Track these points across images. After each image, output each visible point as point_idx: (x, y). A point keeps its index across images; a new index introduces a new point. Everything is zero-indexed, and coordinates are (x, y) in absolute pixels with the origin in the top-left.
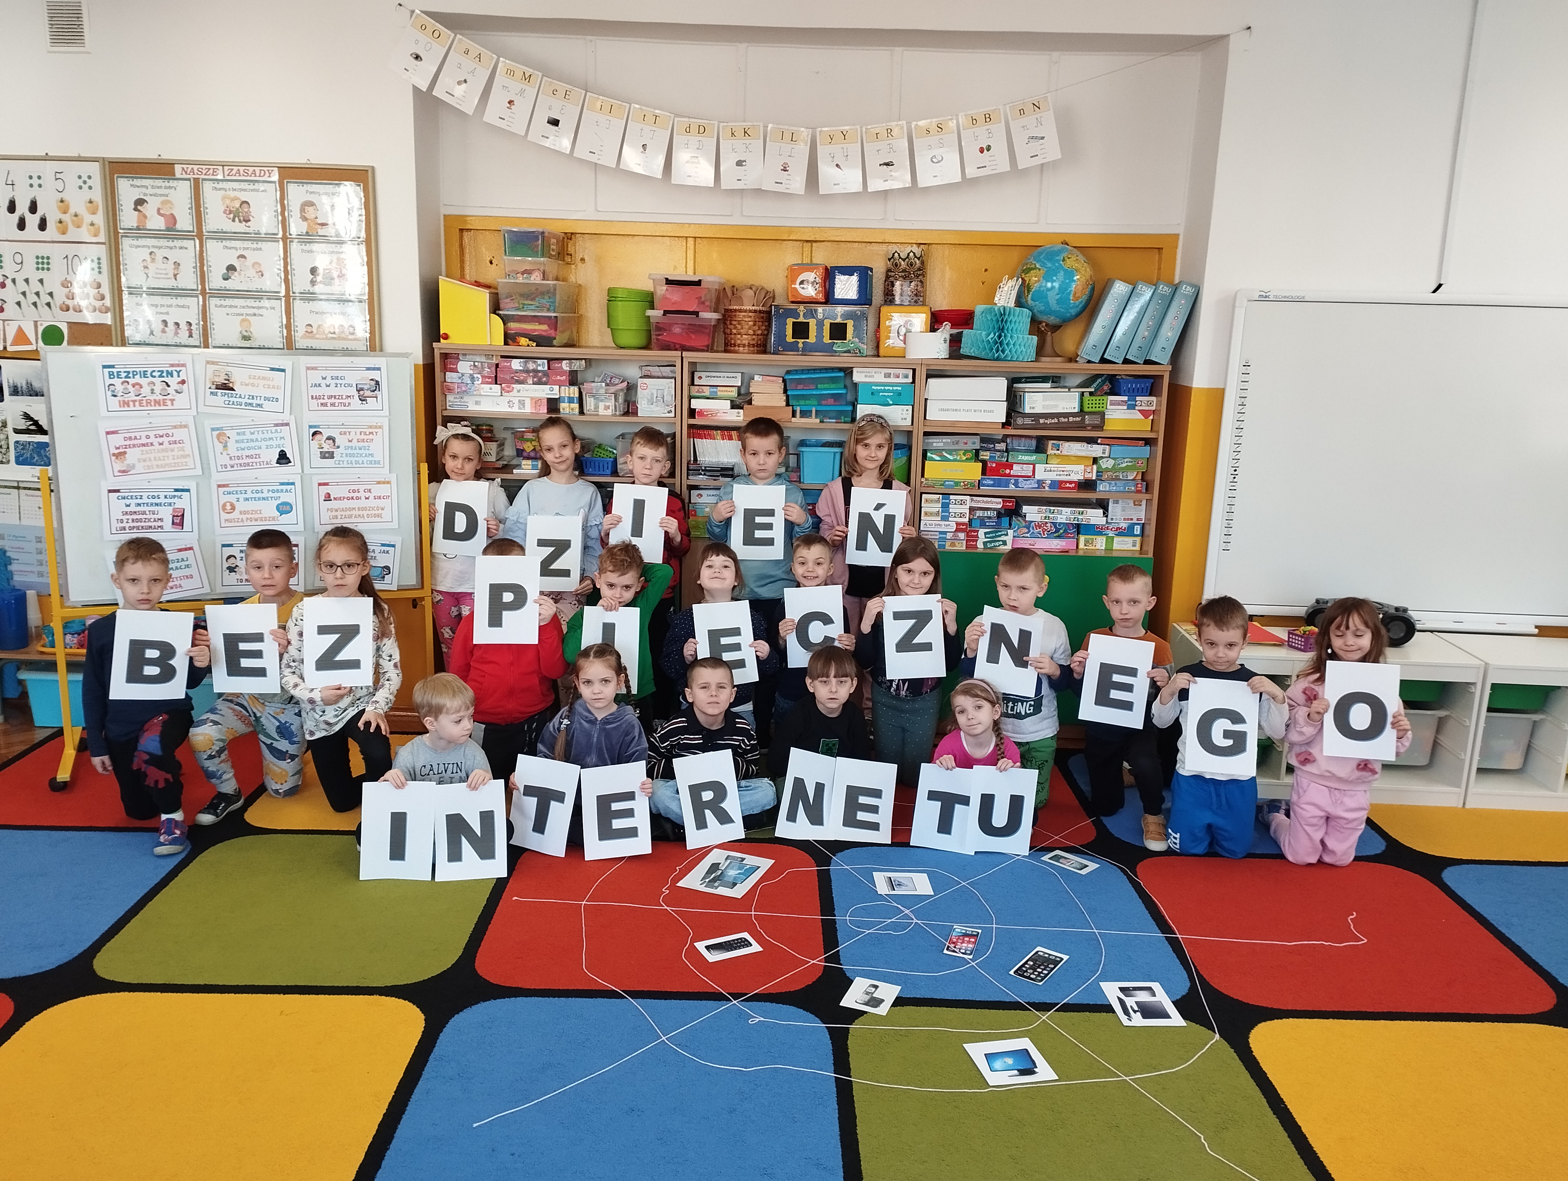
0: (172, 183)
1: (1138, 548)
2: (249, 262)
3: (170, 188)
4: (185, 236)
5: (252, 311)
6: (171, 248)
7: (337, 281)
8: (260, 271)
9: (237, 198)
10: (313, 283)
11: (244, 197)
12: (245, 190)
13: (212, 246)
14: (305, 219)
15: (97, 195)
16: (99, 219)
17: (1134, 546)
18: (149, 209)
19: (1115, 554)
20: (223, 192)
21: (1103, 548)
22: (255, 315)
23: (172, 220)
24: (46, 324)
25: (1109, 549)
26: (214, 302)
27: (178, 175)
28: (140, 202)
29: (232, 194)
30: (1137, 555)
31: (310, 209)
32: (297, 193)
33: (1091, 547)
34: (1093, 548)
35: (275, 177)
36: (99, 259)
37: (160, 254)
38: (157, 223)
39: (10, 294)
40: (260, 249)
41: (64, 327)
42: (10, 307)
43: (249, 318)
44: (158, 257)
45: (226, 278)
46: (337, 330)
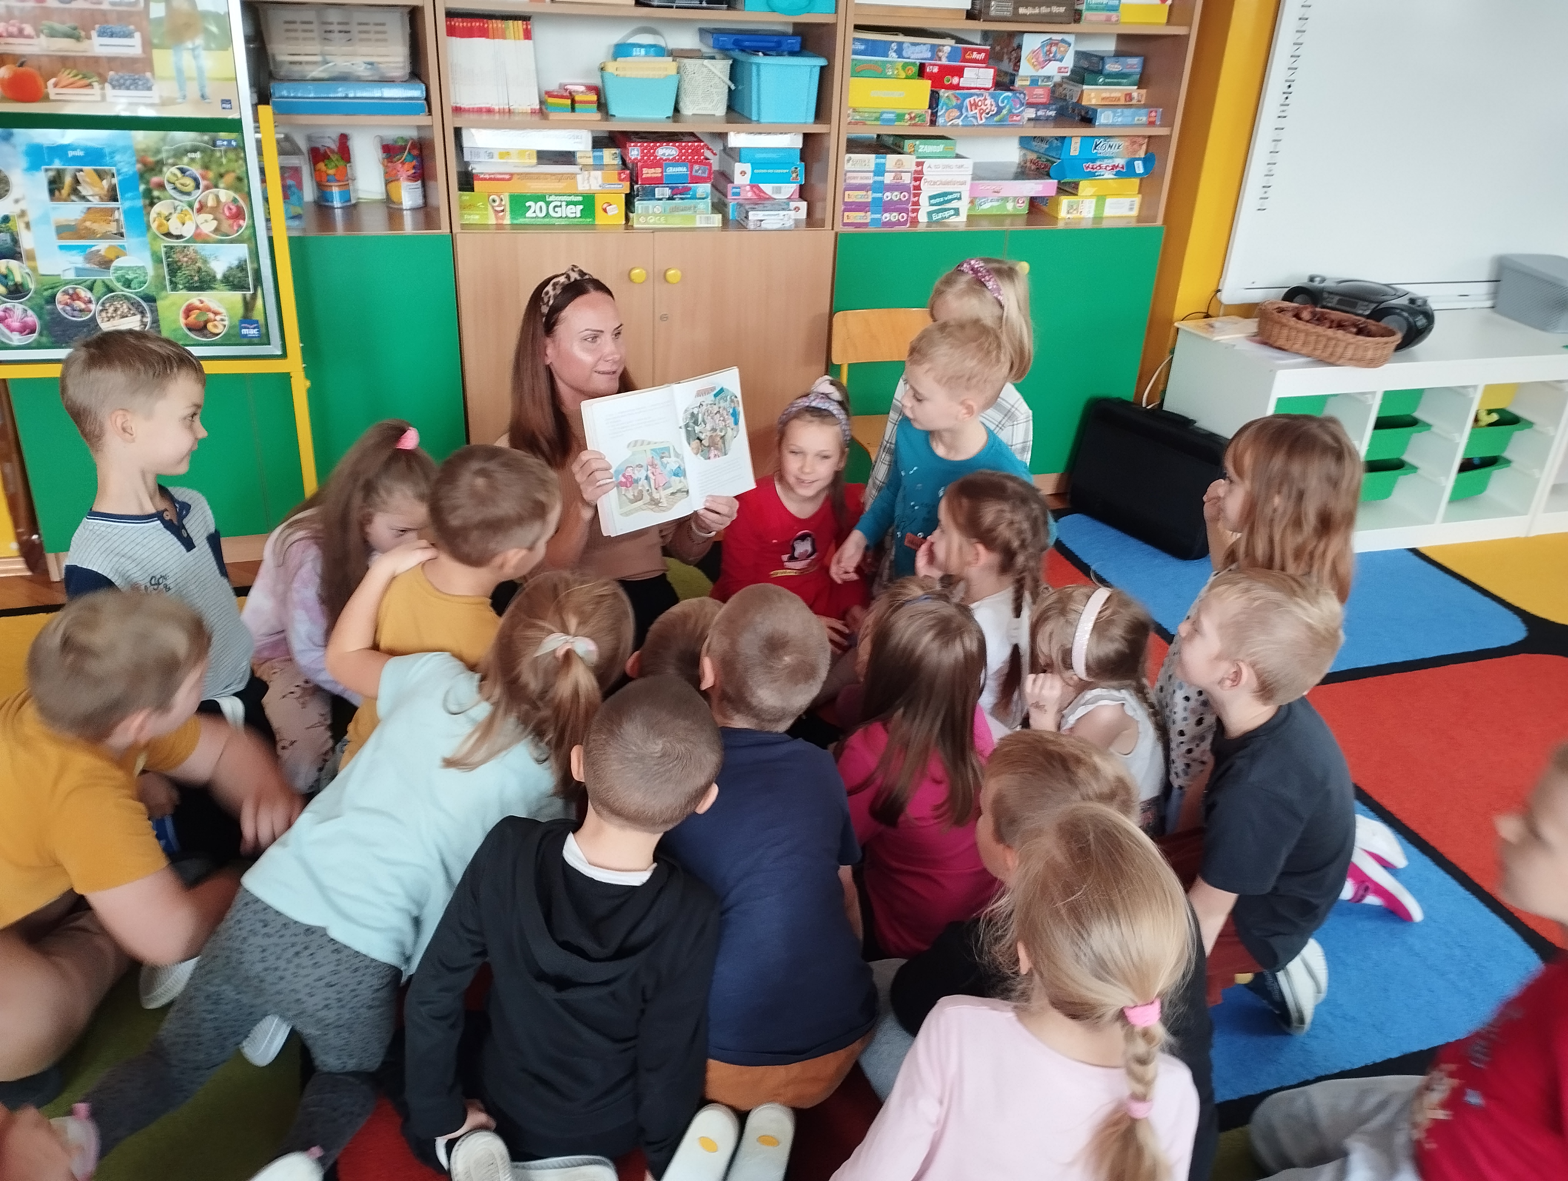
1: (1135, 213)
17: (1131, 209)
19: (1105, 224)
21: (1091, 215)
25: (1098, 219)
30: (1133, 224)
33: (1074, 215)
34: (1078, 215)
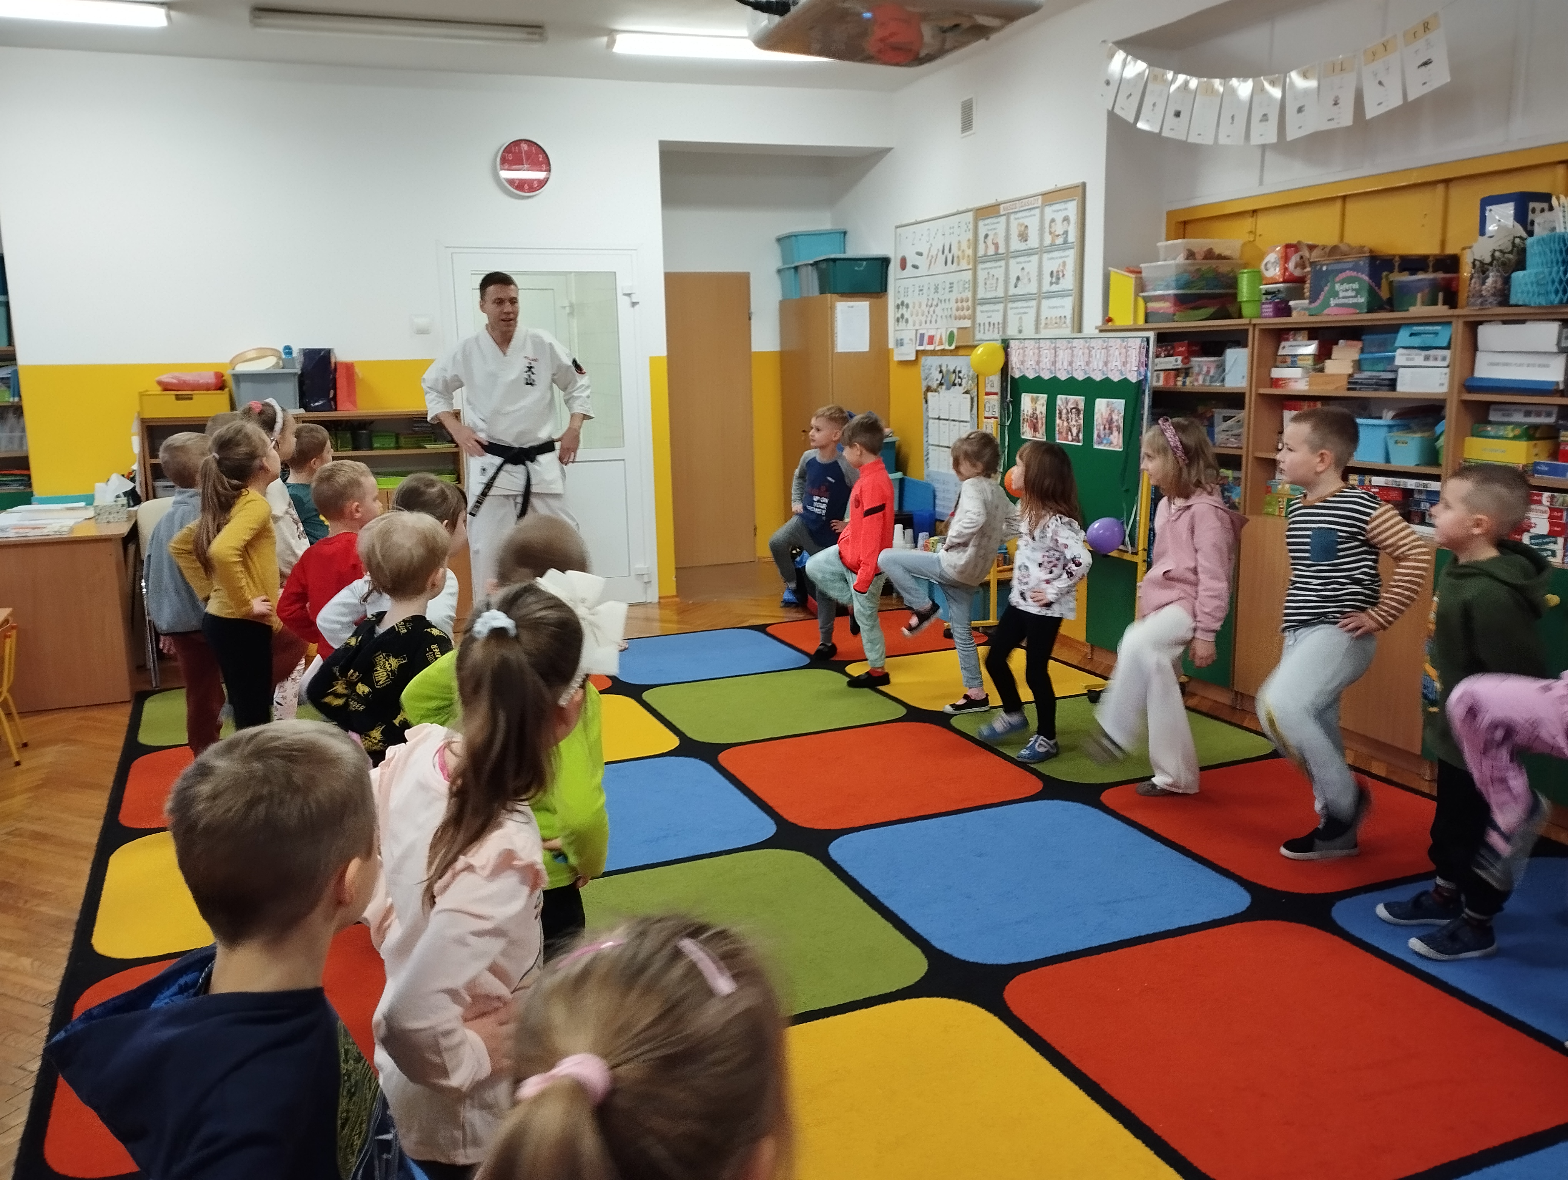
0: (999, 219)
2: (1026, 270)
3: (998, 223)
4: (1001, 257)
5: (1023, 310)
6: (996, 267)
7: (1061, 281)
8: (1029, 279)
9: (1022, 225)
10: (1051, 284)
11: (1026, 222)
12: (1026, 217)
13: (1012, 262)
14: (1051, 233)
15: (970, 235)
16: (970, 252)
18: (990, 239)
20: (1018, 221)
22: (1025, 313)
23: (996, 246)
24: (950, 330)
26: (1010, 305)
27: (1002, 213)
28: (986, 236)
29: (1021, 221)
31: (1053, 224)
32: (1049, 212)
35: (1039, 201)
36: (969, 280)
37: (992, 272)
38: (991, 251)
39: (938, 310)
40: (1030, 261)
41: (955, 331)
42: (939, 319)
43: (1023, 316)
44: (991, 276)
45: (1016, 287)
46: (1058, 321)
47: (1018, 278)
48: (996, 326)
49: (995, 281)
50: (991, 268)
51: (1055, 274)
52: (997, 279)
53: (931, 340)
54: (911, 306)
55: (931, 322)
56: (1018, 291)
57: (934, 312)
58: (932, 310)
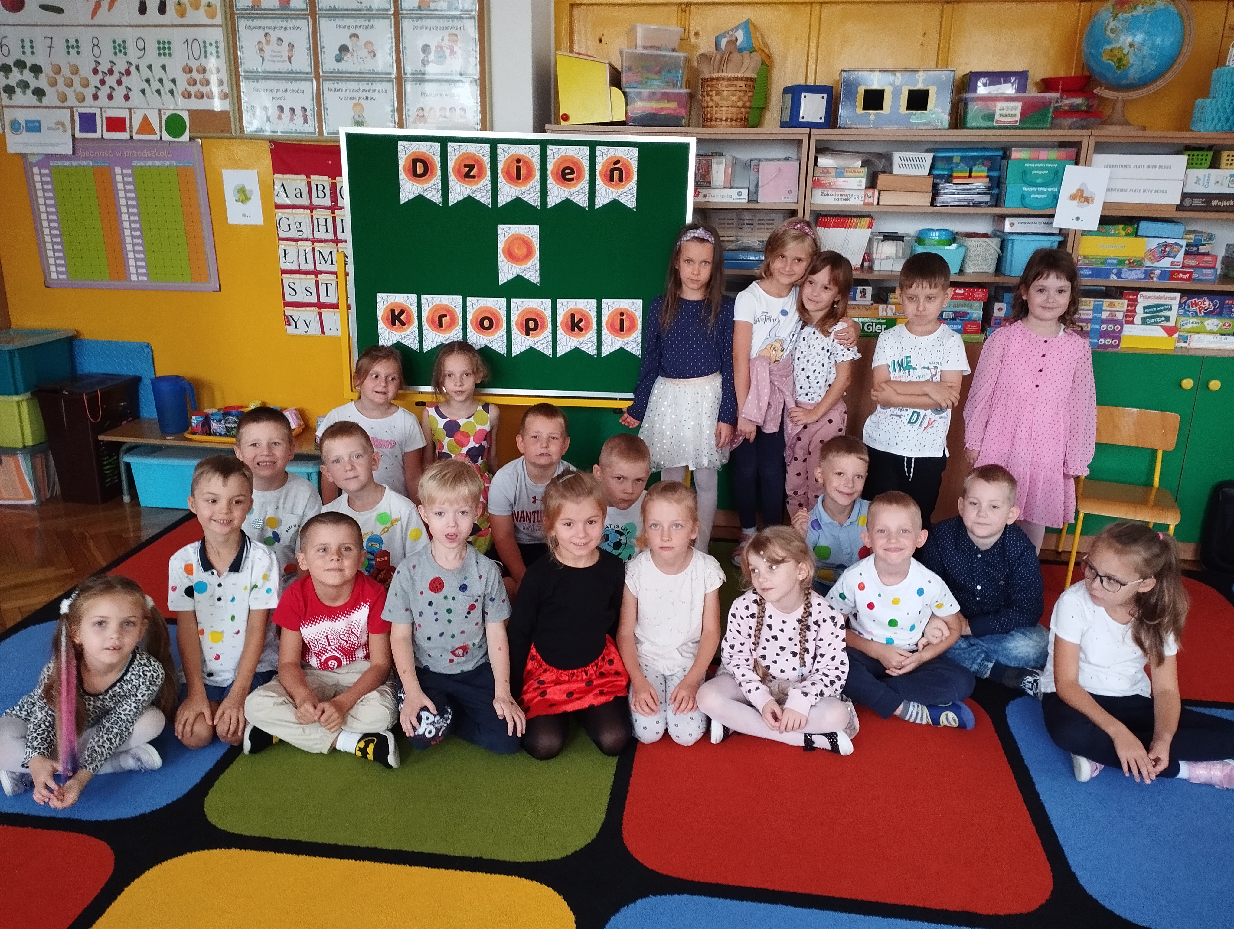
2: (362, 40)
4: (298, 15)
5: (363, 95)
6: (285, 29)
8: (373, 51)
10: (425, 62)
13: (325, 25)
22: (367, 98)
24: (169, 113)
26: (327, 85)
36: (217, 42)
37: (276, 34)
39: (134, 81)
40: (373, 27)
41: (186, 116)
42: (135, 95)
43: (362, 102)
44: (273, 39)
45: (339, 59)
46: (448, 114)
47: (344, 49)
48: (299, 112)
49: (285, 47)
50: (274, 28)
51: (433, 48)
52: (291, 46)
53: (116, 124)
54: (47, 69)
55: (110, 97)
56: (348, 65)
57: (119, 82)
58: (111, 81)
